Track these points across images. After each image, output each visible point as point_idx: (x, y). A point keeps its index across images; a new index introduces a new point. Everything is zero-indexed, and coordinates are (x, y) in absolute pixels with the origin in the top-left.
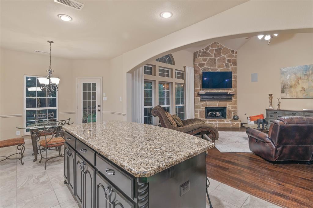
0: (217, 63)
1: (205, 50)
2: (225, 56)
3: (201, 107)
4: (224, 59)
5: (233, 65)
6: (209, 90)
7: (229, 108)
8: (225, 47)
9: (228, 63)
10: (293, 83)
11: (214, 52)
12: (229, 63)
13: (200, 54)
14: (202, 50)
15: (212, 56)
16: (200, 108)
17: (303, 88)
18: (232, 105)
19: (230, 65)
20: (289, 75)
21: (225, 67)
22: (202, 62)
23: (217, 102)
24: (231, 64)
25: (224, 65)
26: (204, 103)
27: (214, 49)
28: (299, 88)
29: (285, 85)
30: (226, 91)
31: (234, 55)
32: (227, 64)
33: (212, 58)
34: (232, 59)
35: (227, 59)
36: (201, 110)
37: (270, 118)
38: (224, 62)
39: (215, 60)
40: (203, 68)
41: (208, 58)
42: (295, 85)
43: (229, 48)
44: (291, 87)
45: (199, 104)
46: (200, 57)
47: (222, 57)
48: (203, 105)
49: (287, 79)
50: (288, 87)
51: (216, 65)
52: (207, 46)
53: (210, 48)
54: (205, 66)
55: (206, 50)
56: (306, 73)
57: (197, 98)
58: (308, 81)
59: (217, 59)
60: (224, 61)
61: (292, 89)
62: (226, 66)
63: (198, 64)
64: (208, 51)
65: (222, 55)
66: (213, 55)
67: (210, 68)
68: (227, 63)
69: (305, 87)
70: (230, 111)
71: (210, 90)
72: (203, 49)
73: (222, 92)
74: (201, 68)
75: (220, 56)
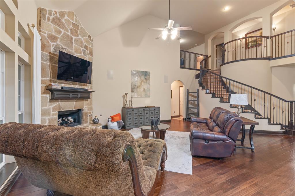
0: (74, 45)
1: (58, 16)
2: (82, 39)
3: (52, 113)
4: (82, 42)
5: (90, 55)
6: (63, 83)
7: (86, 110)
8: (82, 26)
9: (85, 50)
10: (139, 84)
11: (71, 26)
12: (87, 51)
13: (51, 18)
14: (54, 12)
15: (67, 31)
16: (49, 114)
17: (144, 89)
18: (89, 105)
19: (87, 53)
20: (137, 77)
22: (54, 34)
23: (73, 102)
25: (81, 50)
26: (55, 104)
27: (71, 21)
28: (142, 89)
29: (134, 85)
30: (83, 87)
31: (91, 42)
33: (68, 35)
34: (89, 46)
35: (84, 44)
36: (51, 117)
37: (129, 116)
38: (82, 46)
39: (72, 38)
40: (55, 44)
41: (63, 31)
42: (140, 86)
43: (87, 31)
44: (138, 87)
45: (47, 107)
46: (50, 23)
47: (79, 39)
48: (54, 109)
49: (136, 80)
50: (136, 87)
51: (72, 47)
52: (62, 10)
53: (66, 17)
54: (58, 42)
56: (146, 77)
57: (45, 95)
58: (147, 84)
59: (74, 38)
60: (81, 45)
61: (138, 89)
62: (83, 54)
63: (47, 32)
64: (63, 20)
65: (80, 37)
66: (69, 31)
67: (65, 49)
68: (84, 49)
69: (145, 89)
70: (86, 114)
71: (65, 84)
73: (79, 87)
74: (52, 44)
75: (78, 36)
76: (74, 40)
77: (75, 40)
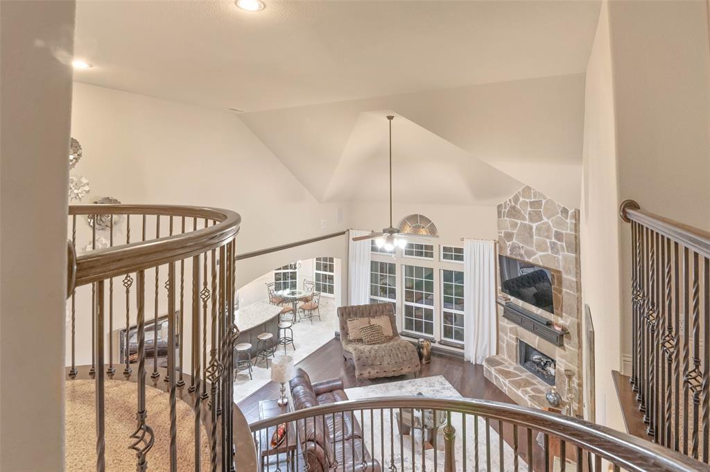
0: (535, 237)
1: (513, 204)
2: (550, 222)
3: (509, 334)
4: (548, 229)
5: (567, 251)
8: (549, 198)
9: (556, 241)
11: (529, 209)
12: (559, 243)
13: (506, 211)
14: (508, 202)
15: (524, 219)
19: (559, 246)
21: (550, 252)
22: (510, 231)
24: (562, 247)
25: (546, 244)
27: (528, 200)
31: (568, 221)
32: (554, 243)
33: (525, 224)
34: (564, 232)
35: (554, 229)
36: (509, 339)
38: (548, 237)
39: (531, 228)
40: (511, 243)
41: (519, 222)
43: (557, 203)
45: (505, 324)
46: (506, 218)
47: (544, 223)
48: (511, 331)
51: (533, 243)
52: (516, 193)
53: (521, 199)
54: (514, 240)
55: (514, 202)
59: (534, 225)
60: (546, 234)
62: (552, 250)
63: (503, 231)
64: (518, 207)
65: (545, 219)
66: (527, 217)
67: (523, 247)
68: (553, 240)
72: (510, 200)
74: (508, 243)
75: (541, 219)
76: (534, 230)
77: (536, 229)
